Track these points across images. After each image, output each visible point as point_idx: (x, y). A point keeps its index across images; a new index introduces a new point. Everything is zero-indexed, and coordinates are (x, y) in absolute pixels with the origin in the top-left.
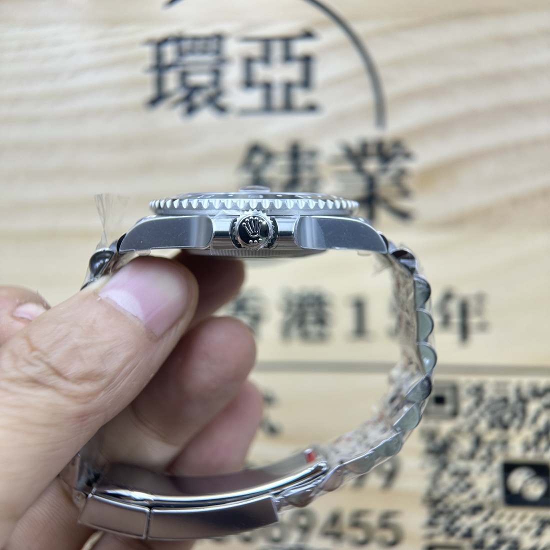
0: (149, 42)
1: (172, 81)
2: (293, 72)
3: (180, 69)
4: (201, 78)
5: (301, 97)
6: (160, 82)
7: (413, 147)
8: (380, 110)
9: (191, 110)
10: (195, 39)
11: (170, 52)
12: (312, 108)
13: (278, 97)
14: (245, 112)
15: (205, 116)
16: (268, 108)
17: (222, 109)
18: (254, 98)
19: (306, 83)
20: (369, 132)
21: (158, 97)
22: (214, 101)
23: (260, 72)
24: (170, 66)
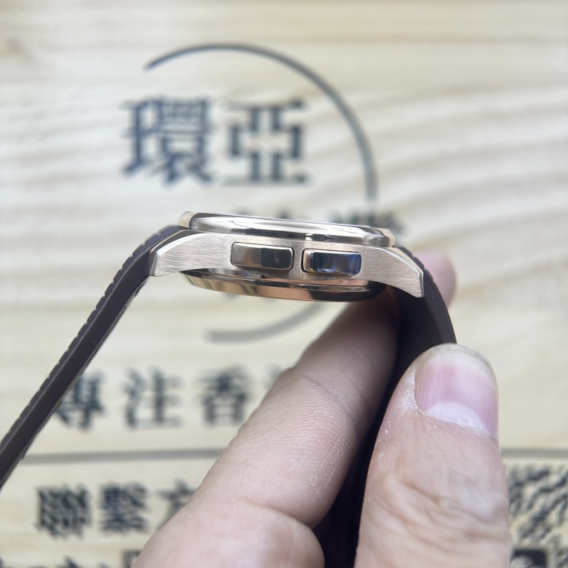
0: (126, 105)
1: (151, 147)
2: (282, 142)
3: (161, 135)
4: (183, 145)
5: (289, 168)
6: (138, 148)
7: (404, 219)
8: (371, 183)
9: (172, 177)
10: (177, 105)
11: (149, 117)
12: (301, 179)
13: (266, 167)
14: (232, 182)
15: (188, 184)
16: (255, 177)
17: (206, 178)
18: (241, 167)
19: (296, 152)
20: (359, 204)
21: (137, 163)
22: (199, 169)
23: (247, 141)
24: (150, 132)
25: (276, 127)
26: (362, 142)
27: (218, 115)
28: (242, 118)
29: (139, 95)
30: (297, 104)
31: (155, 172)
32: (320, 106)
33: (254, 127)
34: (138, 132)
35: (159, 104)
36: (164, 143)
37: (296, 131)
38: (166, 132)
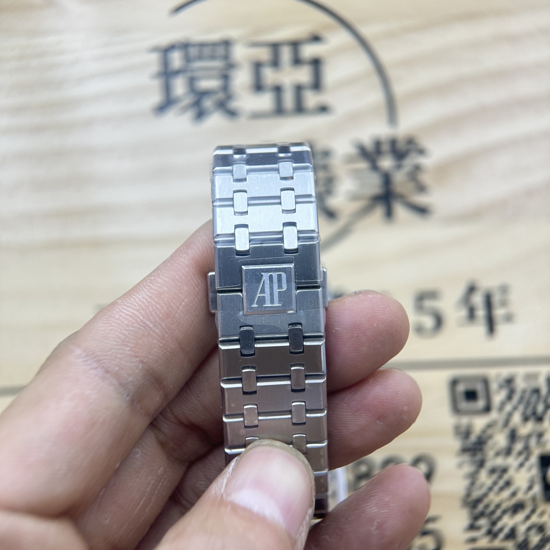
7: (425, 142)
29: (165, 40)
32: (338, 38)
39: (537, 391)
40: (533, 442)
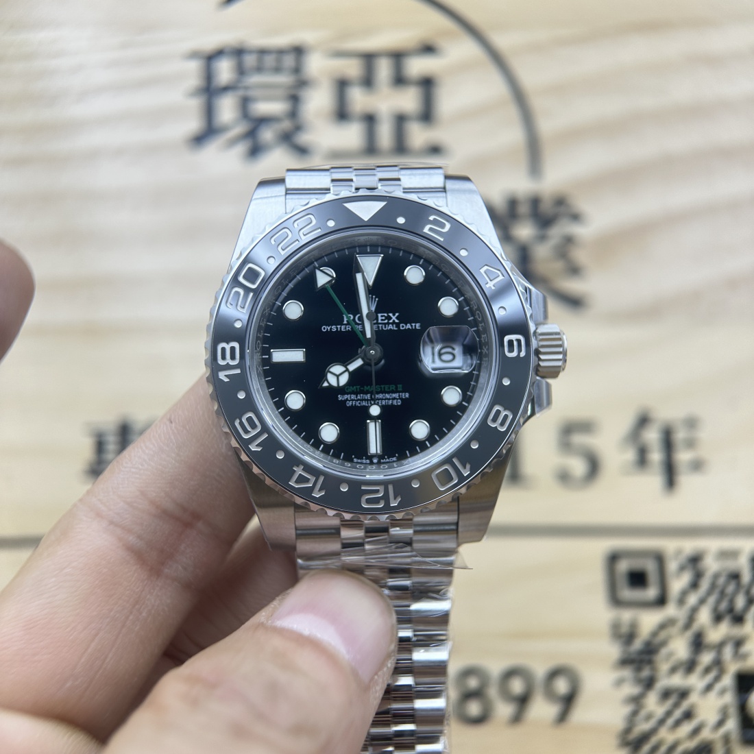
0: (194, 55)
1: (227, 109)
2: (408, 100)
3: (241, 93)
4: (270, 106)
5: (418, 135)
6: (209, 112)
7: (582, 204)
8: (534, 153)
10: (262, 52)
11: (225, 71)
12: (435, 150)
13: (385, 135)
14: (336, 155)
16: (370, 151)
17: (302, 151)
18: (351, 136)
19: (427, 115)
20: (519, 183)
21: (208, 132)
22: (291, 139)
23: (359, 99)
24: (226, 89)
25: (400, 80)
26: (519, 96)
27: (316, 65)
28: (353, 69)
29: (210, 42)
30: (428, 49)
31: (233, 142)
32: (461, 49)
33: (368, 81)
34: (210, 91)
35: (238, 52)
36: (245, 102)
37: (427, 84)
38: (246, 88)
39: (735, 576)
40: (728, 652)
